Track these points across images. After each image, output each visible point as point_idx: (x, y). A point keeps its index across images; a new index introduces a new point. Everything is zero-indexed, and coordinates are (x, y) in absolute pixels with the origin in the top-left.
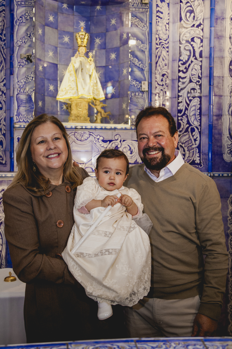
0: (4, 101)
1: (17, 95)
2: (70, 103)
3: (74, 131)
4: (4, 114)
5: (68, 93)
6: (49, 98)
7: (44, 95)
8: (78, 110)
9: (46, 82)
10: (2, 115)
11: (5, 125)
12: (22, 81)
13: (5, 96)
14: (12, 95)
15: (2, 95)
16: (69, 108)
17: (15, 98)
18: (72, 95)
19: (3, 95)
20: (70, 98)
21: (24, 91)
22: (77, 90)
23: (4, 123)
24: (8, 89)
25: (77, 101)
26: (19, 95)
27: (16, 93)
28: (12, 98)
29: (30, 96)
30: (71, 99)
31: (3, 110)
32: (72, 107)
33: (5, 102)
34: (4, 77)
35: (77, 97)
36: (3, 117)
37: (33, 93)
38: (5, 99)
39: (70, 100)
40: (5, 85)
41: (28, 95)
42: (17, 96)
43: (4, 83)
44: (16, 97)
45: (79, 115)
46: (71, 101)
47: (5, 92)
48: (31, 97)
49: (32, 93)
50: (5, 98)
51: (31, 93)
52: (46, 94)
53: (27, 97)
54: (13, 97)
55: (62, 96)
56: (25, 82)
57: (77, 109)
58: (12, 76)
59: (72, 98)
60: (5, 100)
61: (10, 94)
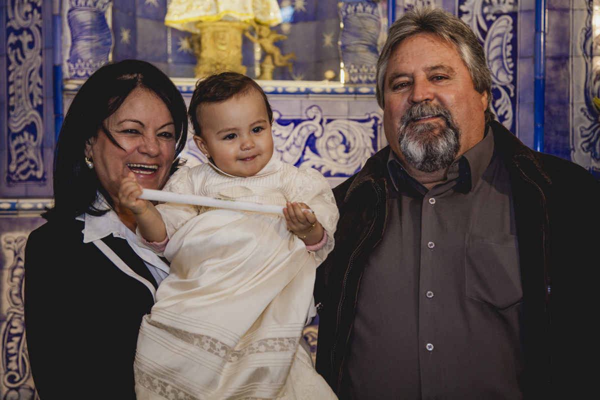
0: (37, 26)
1: (70, 11)
2: (198, 31)
4: (39, 58)
5: (194, 9)
6: (147, 21)
7: (134, 16)
8: (219, 50)
10: (32, 60)
11: (41, 84)
13: (39, 16)
14: (57, 12)
15: (32, 12)
16: (196, 46)
17: (66, 20)
18: (203, 13)
19: (35, 12)
20: (196, 19)
21: (86, 4)
23: (39, 80)
25: (214, 26)
26: (75, 13)
27: (67, 7)
28: (58, 20)
29: (101, 14)
30: (200, 22)
31: (35, 48)
32: (203, 41)
33: (40, 29)
35: (215, 18)
36: (36, 65)
37: (108, 7)
38: (39, 23)
39: (200, 25)
41: (95, 12)
42: (71, 13)
44: (68, 17)
45: (219, 61)
46: (201, 29)
47: (39, 4)
48: (104, 16)
49: (106, 7)
50: (41, 18)
51: (103, 7)
52: (139, 12)
53: (95, 18)
54: (60, 16)
55: (179, 15)
57: (215, 47)
59: (203, 19)
60: (41, 23)
61: (52, 9)
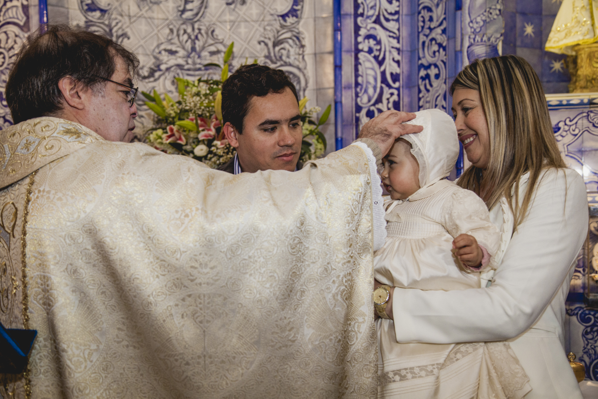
0: (442, 61)
1: (469, 47)
2: (574, 53)
3: (586, 110)
4: (444, 86)
5: (572, 34)
6: (525, 50)
7: (515, 46)
8: (594, 67)
9: (519, 19)
10: (438, 88)
11: (445, 106)
12: (479, 19)
13: (444, 53)
14: (458, 48)
15: (439, 51)
16: (571, 66)
17: (465, 54)
18: (581, 38)
19: (441, 50)
20: (576, 43)
21: (482, 40)
22: (593, 25)
23: (444, 103)
24: (452, 38)
25: (590, 48)
26: (473, 48)
27: (466, 44)
28: (459, 55)
29: (494, 47)
30: (578, 45)
31: (440, 78)
32: (579, 61)
33: (445, 63)
34: (443, 16)
35: (592, 40)
36: (441, 92)
37: (499, 41)
38: (444, 59)
39: (576, 48)
40: (444, 31)
41: (490, 45)
42: (469, 49)
43: (442, 27)
44: (467, 52)
45: (595, 76)
46: (577, 51)
47: (444, 45)
48: (496, 48)
49: (498, 40)
50: (445, 55)
51: (496, 41)
52: (518, 43)
53: (489, 50)
54: (461, 51)
55: (558, 42)
56: (484, 21)
57: (591, 65)
58: (459, 12)
59: (580, 43)
60: (446, 59)
61: (455, 46)
